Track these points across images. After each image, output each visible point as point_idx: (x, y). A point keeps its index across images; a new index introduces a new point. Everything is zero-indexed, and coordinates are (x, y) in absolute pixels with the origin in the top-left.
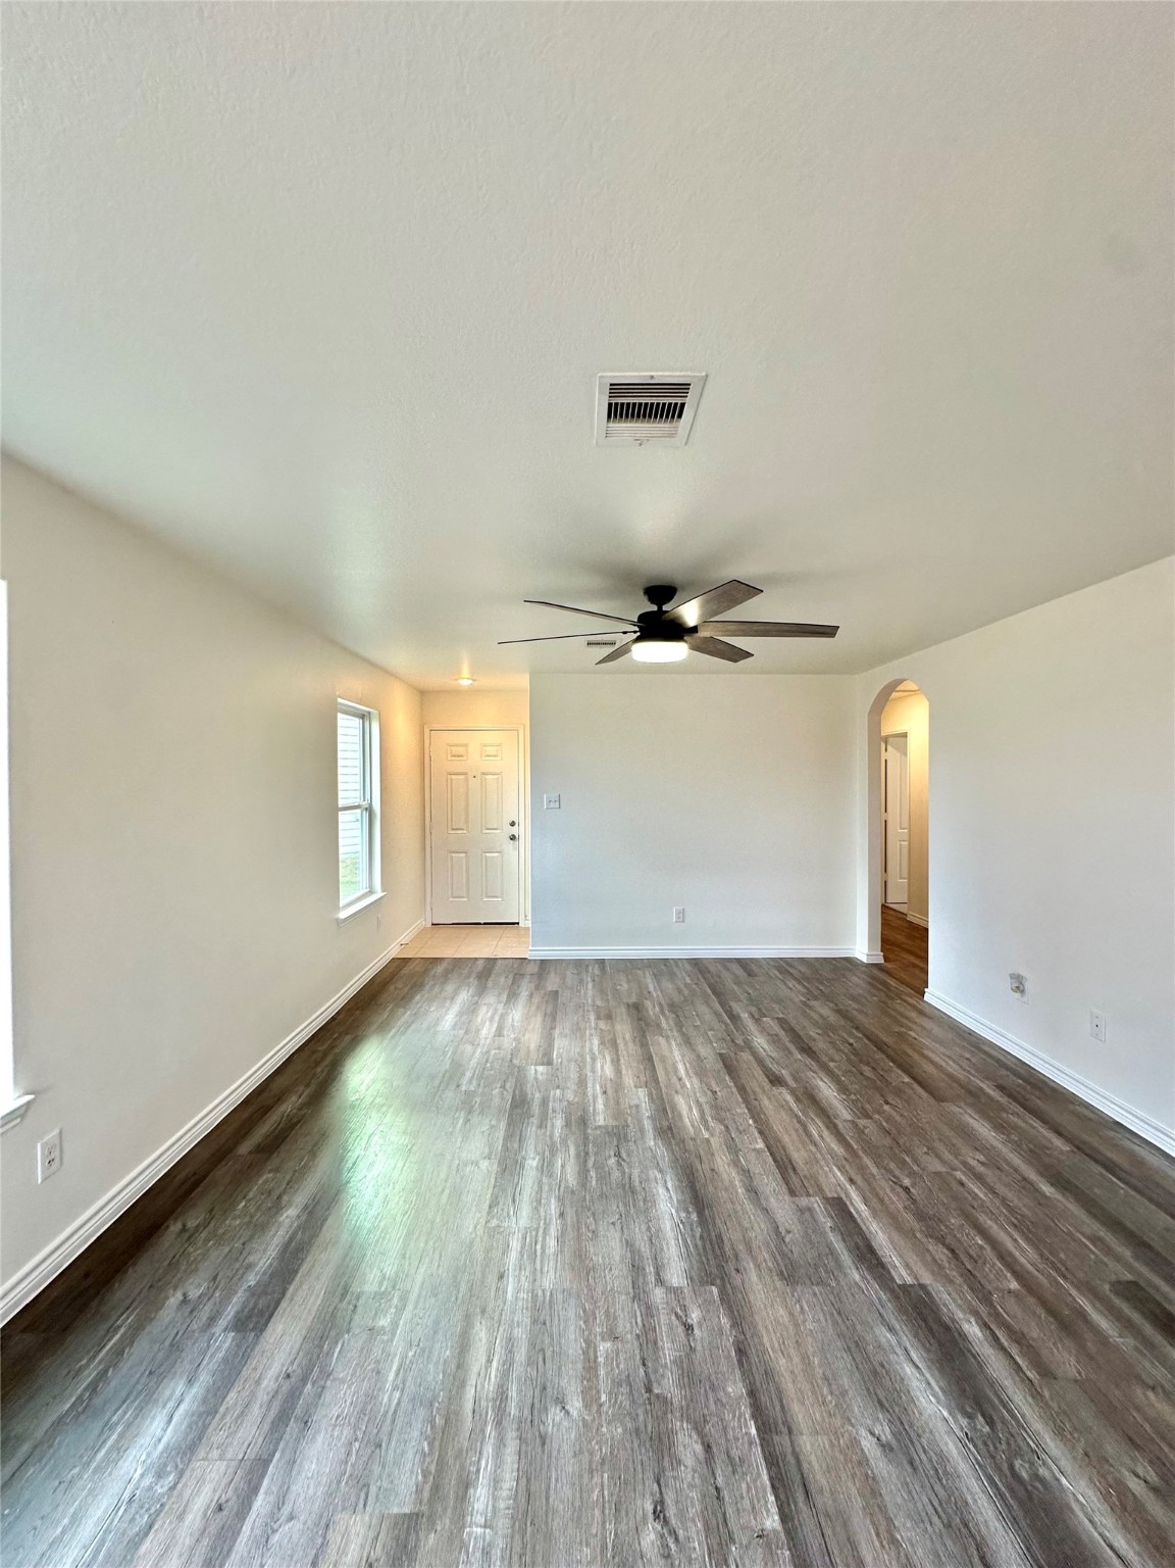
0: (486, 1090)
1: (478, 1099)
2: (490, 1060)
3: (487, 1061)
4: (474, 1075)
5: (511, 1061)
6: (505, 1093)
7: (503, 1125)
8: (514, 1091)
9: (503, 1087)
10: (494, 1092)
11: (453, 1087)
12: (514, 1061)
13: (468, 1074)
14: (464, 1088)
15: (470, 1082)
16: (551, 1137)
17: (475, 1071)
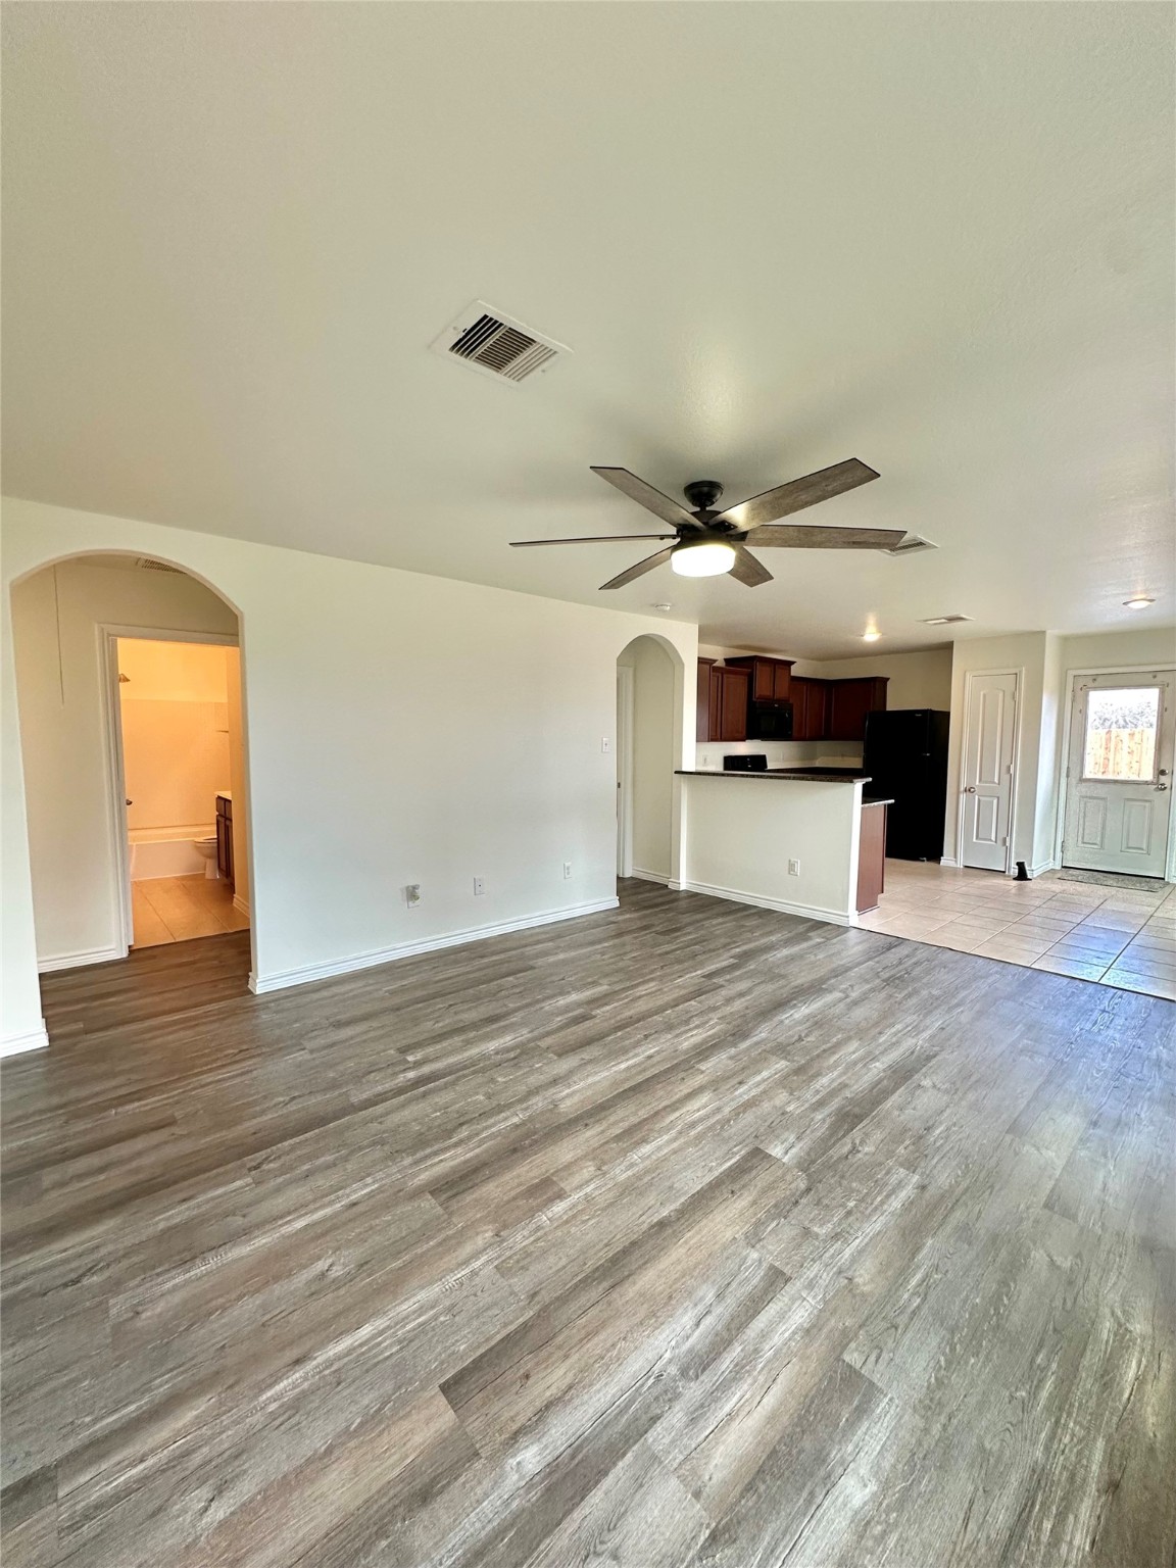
0: (882, 1159)
1: (901, 1150)
2: (842, 1212)
3: (849, 1213)
4: (888, 1196)
5: (808, 1190)
6: (857, 1142)
7: (888, 1104)
8: (844, 1136)
9: (854, 1150)
10: (872, 1149)
11: (932, 1191)
12: (803, 1186)
13: (896, 1204)
14: (916, 1178)
15: (900, 1185)
16: (844, 1073)
17: (882, 1203)
